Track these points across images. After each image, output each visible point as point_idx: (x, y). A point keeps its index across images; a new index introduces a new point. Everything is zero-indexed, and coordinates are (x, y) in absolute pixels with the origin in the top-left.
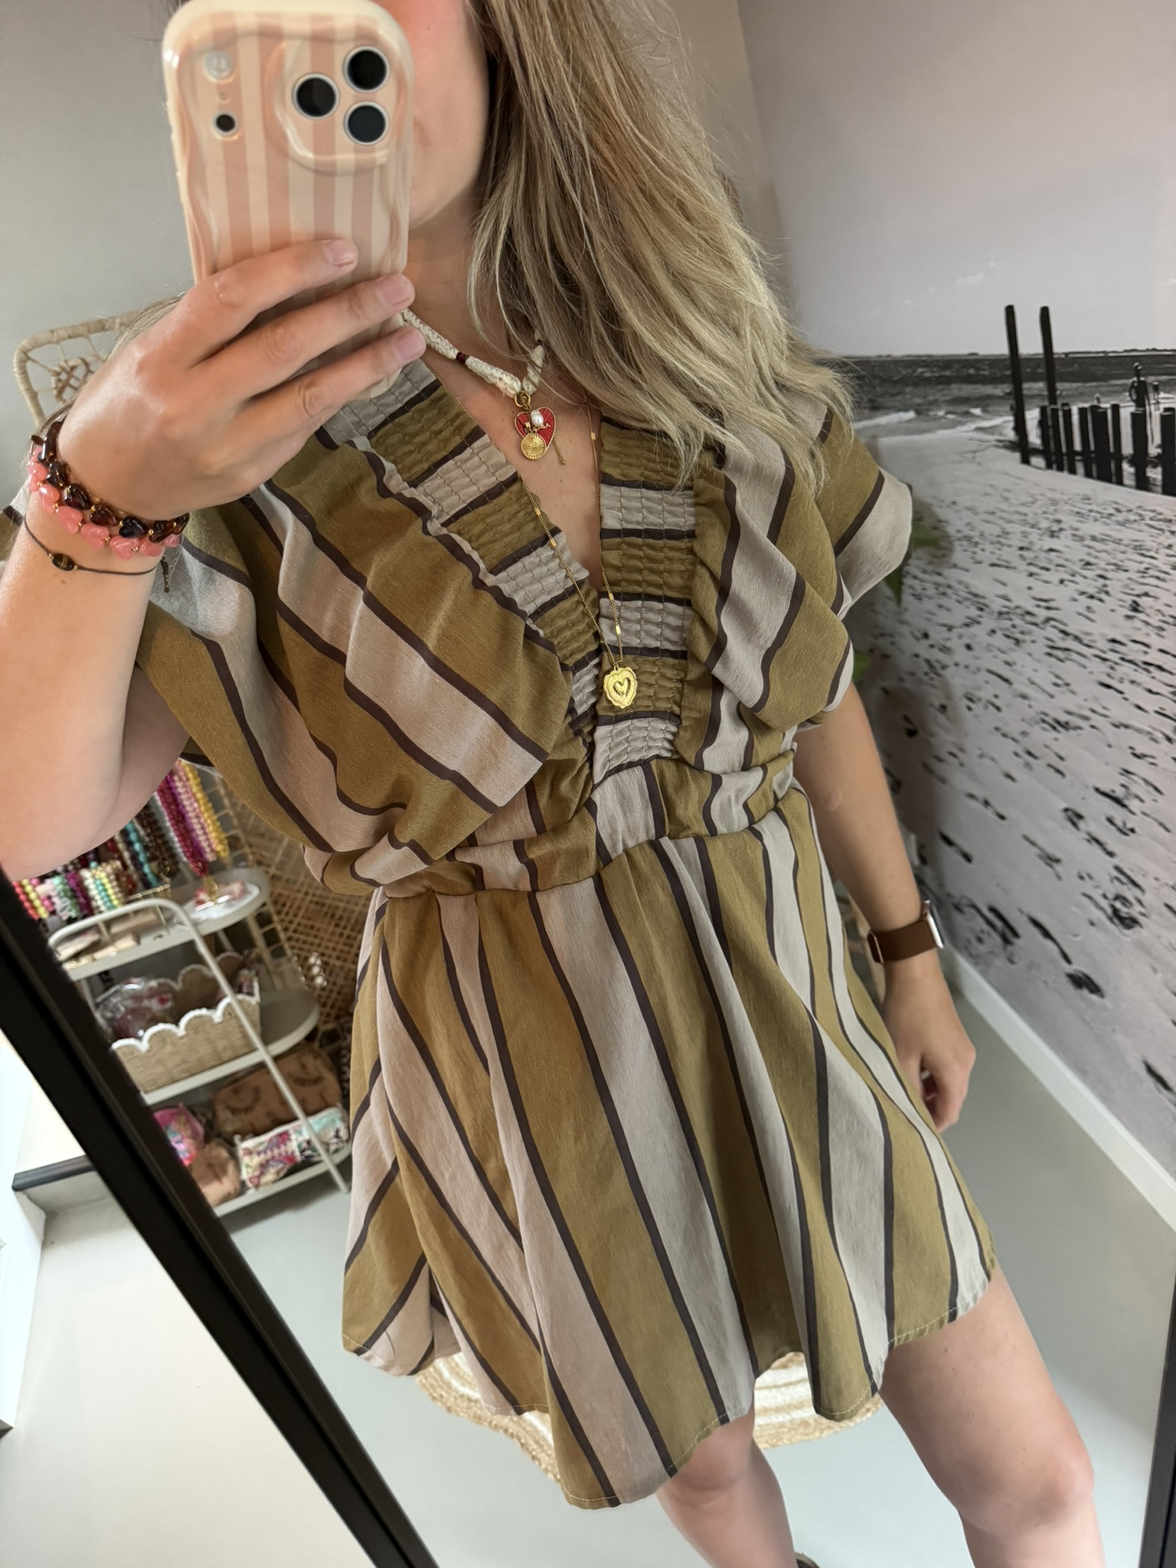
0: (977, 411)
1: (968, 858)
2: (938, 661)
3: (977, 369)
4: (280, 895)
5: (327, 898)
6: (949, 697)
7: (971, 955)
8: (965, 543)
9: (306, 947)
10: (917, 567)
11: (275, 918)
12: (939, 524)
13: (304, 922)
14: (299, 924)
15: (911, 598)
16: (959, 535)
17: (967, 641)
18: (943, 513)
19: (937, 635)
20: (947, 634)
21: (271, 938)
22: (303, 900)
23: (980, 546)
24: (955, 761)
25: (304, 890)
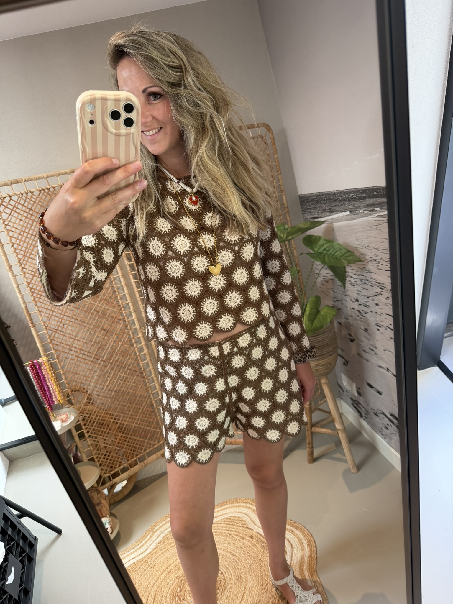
0: (378, 209)
1: (380, 393)
2: (363, 310)
3: (377, 192)
4: (85, 417)
5: (106, 417)
6: (368, 326)
7: (382, 435)
8: (375, 262)
9: (97, 440)
10: (352, 273)
11: (83, 427)
12: (361, 256)
13: (96, 428)
14: (94, 429)
15: (350, 285)
16: (371, 259)
17: (376, 302)
18: (363, 251)
19: (362, 300)
20: (366, 299)
21: (81, 436)
22: (95, 419)
23: (381, 263)
24: (373, 352)
25: (95, 415)
